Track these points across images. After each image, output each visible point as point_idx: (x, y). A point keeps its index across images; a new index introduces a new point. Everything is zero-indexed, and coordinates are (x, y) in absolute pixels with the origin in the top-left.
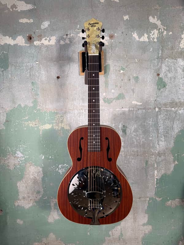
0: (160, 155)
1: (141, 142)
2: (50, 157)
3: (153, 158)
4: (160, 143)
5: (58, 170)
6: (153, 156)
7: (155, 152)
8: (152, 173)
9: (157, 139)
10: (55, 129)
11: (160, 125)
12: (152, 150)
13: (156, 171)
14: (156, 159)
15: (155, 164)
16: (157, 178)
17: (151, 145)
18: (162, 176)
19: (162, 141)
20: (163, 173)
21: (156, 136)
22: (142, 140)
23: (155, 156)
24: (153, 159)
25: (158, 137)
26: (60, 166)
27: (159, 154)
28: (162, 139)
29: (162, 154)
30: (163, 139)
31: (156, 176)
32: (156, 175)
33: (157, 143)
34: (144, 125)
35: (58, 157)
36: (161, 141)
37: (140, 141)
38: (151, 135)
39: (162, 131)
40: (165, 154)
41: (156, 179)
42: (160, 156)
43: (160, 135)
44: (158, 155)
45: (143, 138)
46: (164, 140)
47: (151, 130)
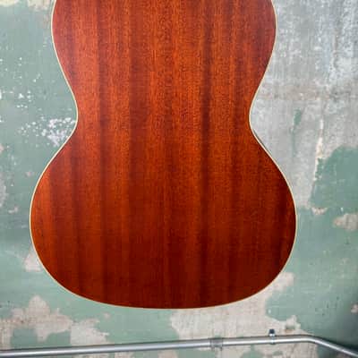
0: (336, 97)
1: (291, 58)
2: (21, 96)
3: (316, 104)
4: (343, 62)
5: (47, 134)
6: (319, 100)
7: (325, 88)
8: (308, 145)
9: (334, 51)
10: (33, 7)
11: (346, 10)
12: (317, 83)
13: (321, 139)
14: (325, 106)
15: (322, 121)
16: (320, 157)
17: (317, 68)
18: (335, 153)
19: (347, 58)
20: (338, 145)
21: (334, 42)
22: (293, 51)
23: (323, 98)
24: (318, 108)
25: (337, 45)
26: (52, 123)
27: (335, 95)
28: (346, 50)
29: (342, 93)
30: (349, 51)
31: (319, 154)
32: (318, 150)
33: (332, 62)
34: (305, 7)
35: (45, 97)
36: (345, 56)
37: (288, 56)
38: (320, 40)
39: (352, 26)
40: (349, 93)
41: (319, 160)
42: (336, 100)
43: (343, 38)
44: (331, 97)
45: (296, 45)
46: (351, 54)
47: (320, 25)
